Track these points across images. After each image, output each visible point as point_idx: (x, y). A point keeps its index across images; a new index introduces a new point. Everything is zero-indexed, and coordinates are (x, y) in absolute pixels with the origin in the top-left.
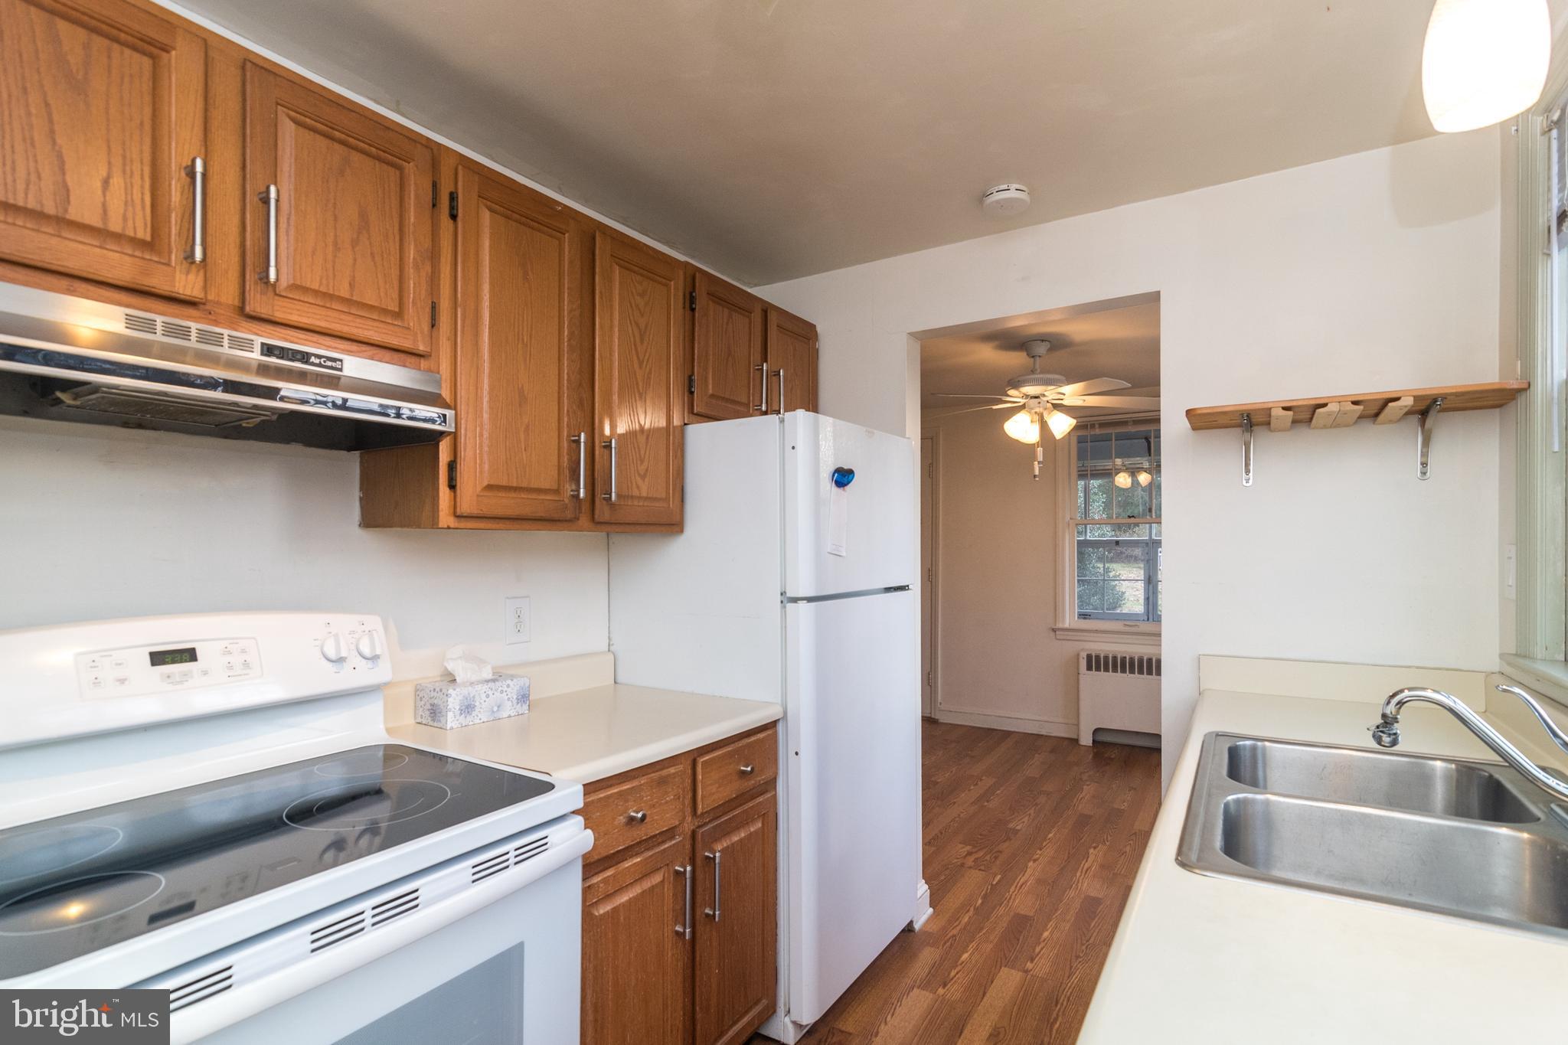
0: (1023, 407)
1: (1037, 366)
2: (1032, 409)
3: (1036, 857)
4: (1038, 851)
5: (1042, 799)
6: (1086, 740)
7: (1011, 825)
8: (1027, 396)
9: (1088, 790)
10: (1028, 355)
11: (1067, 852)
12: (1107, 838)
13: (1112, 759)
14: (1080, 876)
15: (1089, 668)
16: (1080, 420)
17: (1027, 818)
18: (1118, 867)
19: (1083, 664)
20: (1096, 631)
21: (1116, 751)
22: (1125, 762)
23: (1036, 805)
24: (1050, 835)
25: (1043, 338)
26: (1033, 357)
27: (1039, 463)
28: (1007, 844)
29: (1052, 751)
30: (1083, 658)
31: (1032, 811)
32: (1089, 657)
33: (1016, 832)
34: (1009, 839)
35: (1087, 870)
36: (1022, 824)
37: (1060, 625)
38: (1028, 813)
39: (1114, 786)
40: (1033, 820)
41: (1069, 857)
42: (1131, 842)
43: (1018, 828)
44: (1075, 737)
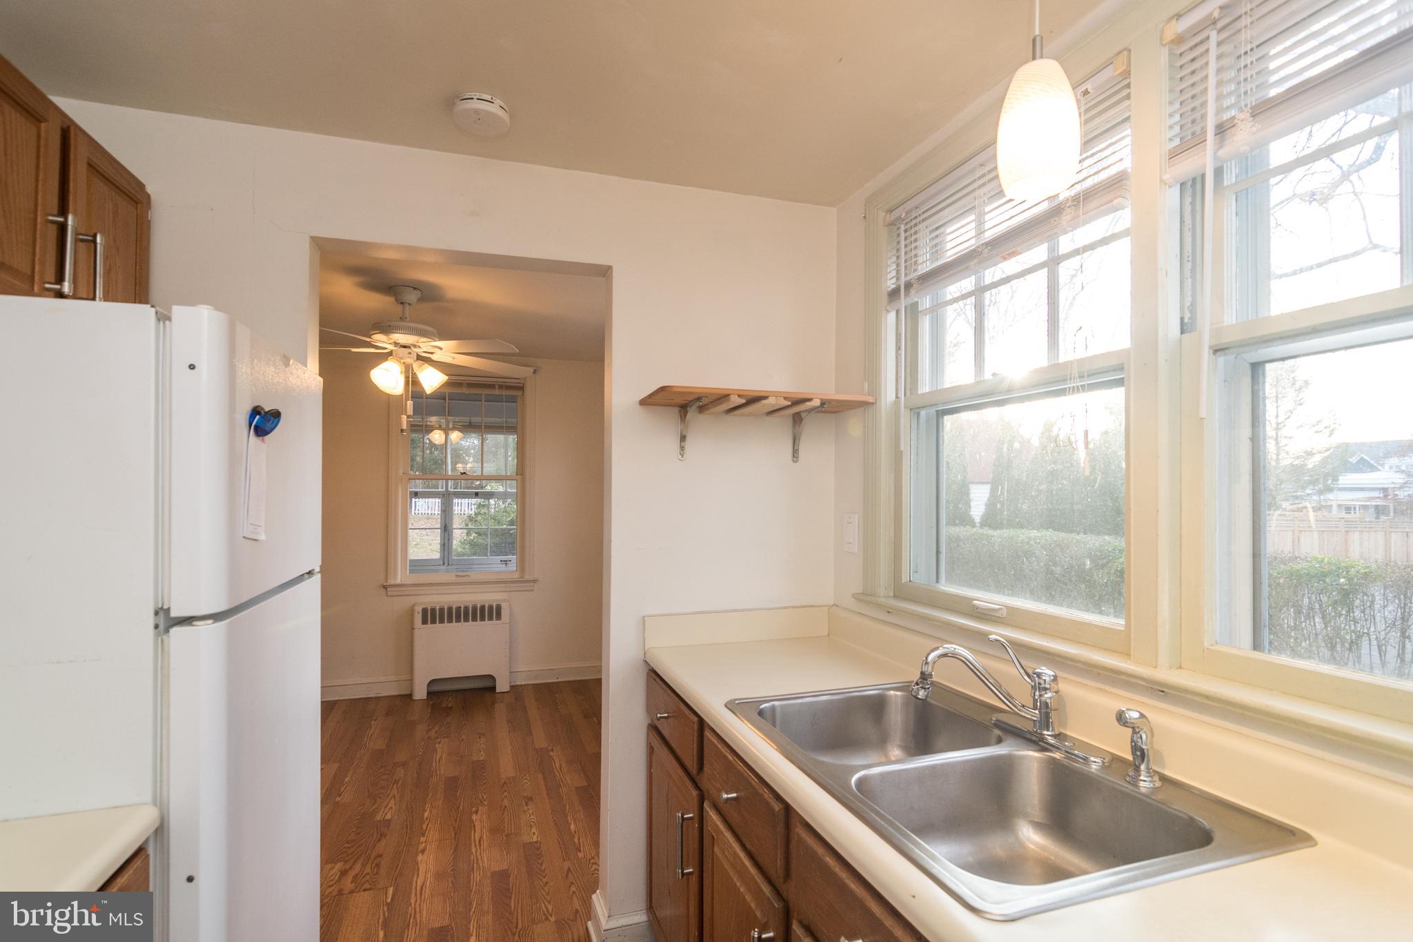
0: (391, 353)
1: (407, 314)
2: (401, 358)
3: (421, 847)
4: (422, 839)
5: (400, 773)
6: (420, 693)
7: (378, 817)
8: (396, 344)
9: (442, 749)
10: (396, 300)
11: (452, 829)
12: (483, 797)
13: (451, 708)
14: (476, 852)
15: (424, 622)
16: (454, 378)
17: (392, 801)
18: (506, 827)
19: (418, 618)
20: (430, 585)
21: (451, 699)
22: (464, 709)
23: (396, 782)
24: (426, 814)
25: (416, 286)
26: (402, 303)
27: (408, 417)
28: (383, 843)
29: (387, 715)
30: (419, 613)
31: (395, 791)
32: (425, 611)
33: (388, 823)
34: (383, 835)
35: (480, 841)
36: (389, 811)
37: (391, 582)
38: (391, 795)
39: (464, 737)
40: (401, 801)
41: (456, 834)
42: (506, 794)
43: (388, 817)
44: (407, 692)
